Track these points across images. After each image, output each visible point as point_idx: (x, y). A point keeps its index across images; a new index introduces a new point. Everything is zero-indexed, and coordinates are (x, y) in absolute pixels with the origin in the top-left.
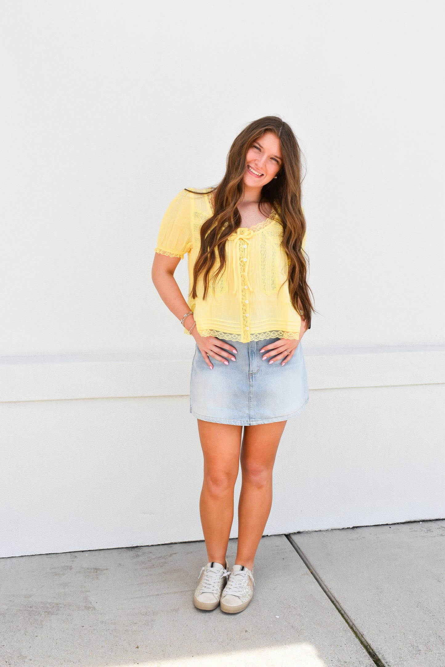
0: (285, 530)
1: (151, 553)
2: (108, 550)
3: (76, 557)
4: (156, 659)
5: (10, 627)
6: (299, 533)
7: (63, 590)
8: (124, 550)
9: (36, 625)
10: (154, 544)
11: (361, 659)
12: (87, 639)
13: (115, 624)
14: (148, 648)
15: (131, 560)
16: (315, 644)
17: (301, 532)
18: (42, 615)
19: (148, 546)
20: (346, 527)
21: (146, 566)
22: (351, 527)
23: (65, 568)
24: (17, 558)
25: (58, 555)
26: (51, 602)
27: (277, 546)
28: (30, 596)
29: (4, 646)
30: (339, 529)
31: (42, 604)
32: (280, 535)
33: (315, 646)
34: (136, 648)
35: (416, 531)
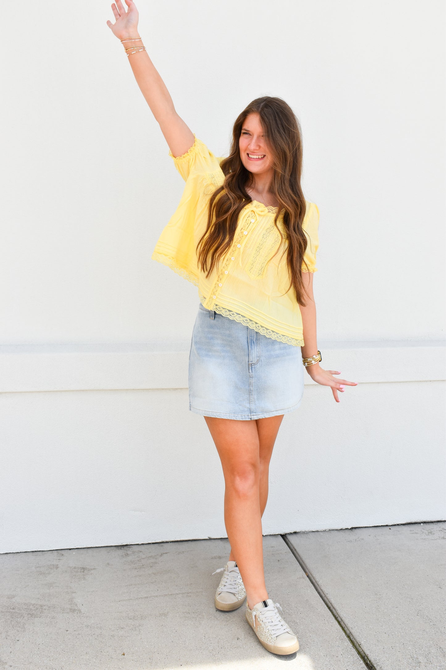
0: (281, 530)
1: (140, 552)
3: (63, 555)
6: (295, 533)
7: (48, 591)
8: (113, 548)
9: (18, 629)
10: (143, 543)
12: (70, 645)
13: (101, 628)
14: (134, 655)
15: (120, 559)
18: (25, 618)
19: (138, 545)
20: (344, 528)
21: (135, 566)
22: (350, 527)
23: (51, 567)
25: (44, 553)
26: (35, 604)
28: (14, 596)
30: (337, 530)
31: (25, 606)
32: (276, 535)
34: (122, 655)
35: (417, 533)
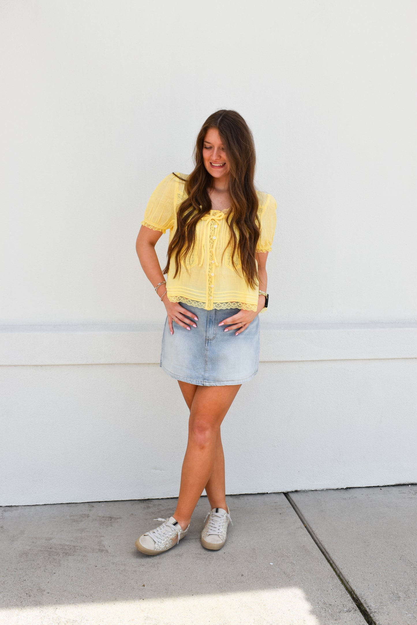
0: (284, 489)
1: (160, 505)
2: (122, 502)
3: (93, 506)
4: (160, 596)
5: (32, 565)
6: (296, 491)
7: (80, 535)
8: (136, 502)
9: (55, 564)
10: (163, 498)
11: (345, 603)
12: (99, 577)
13: (125, 565)
14: (153, 586)
15: (143, 511)
16: (304, 588)
17: (298, 491)
18: (60, 556)
19: (158, 499)
20: (340, 487)
21: (156, 516)
22: (345, 487)
23: (83, 516)
24: (41, 506)
25: (77, 504)
26: (69, 545)
27: (276, 503)
28: (51, 539)
29: (25, 580)
30: (333, 489)
31: (61, 546)
32: (279, 493)
33: (304, 590)
34: (143, 586)
35: (404, 493)
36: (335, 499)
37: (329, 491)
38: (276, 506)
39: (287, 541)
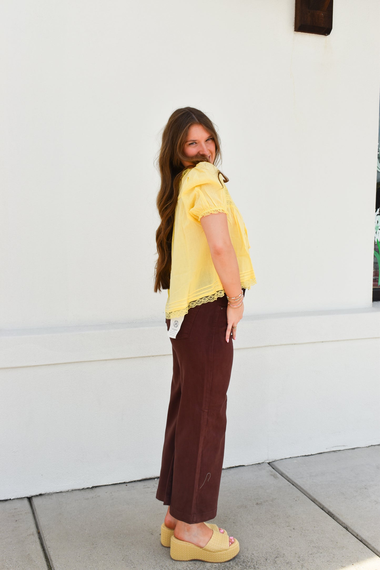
0: (27, 493)
6: (41, 495)
17: (43, 494)
20: (86, 487)
22: (91, 487)
30: (79, 490)
32: (22, 498)
35: (149, 487)
36: (77, 500)
37: (74, 492)
38: (14, 513)
39: (13, 551)
